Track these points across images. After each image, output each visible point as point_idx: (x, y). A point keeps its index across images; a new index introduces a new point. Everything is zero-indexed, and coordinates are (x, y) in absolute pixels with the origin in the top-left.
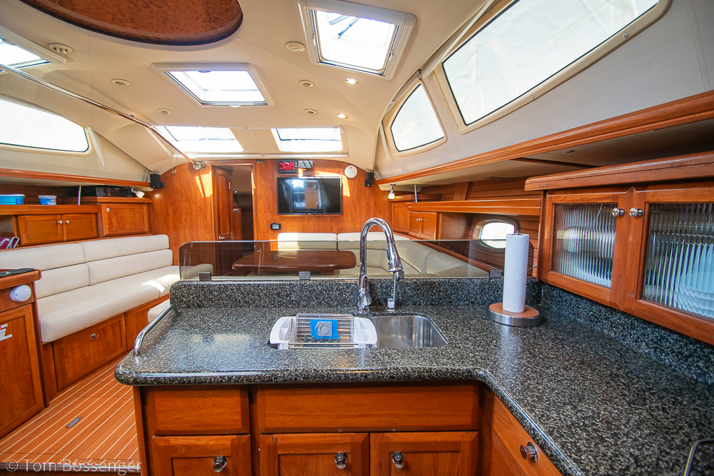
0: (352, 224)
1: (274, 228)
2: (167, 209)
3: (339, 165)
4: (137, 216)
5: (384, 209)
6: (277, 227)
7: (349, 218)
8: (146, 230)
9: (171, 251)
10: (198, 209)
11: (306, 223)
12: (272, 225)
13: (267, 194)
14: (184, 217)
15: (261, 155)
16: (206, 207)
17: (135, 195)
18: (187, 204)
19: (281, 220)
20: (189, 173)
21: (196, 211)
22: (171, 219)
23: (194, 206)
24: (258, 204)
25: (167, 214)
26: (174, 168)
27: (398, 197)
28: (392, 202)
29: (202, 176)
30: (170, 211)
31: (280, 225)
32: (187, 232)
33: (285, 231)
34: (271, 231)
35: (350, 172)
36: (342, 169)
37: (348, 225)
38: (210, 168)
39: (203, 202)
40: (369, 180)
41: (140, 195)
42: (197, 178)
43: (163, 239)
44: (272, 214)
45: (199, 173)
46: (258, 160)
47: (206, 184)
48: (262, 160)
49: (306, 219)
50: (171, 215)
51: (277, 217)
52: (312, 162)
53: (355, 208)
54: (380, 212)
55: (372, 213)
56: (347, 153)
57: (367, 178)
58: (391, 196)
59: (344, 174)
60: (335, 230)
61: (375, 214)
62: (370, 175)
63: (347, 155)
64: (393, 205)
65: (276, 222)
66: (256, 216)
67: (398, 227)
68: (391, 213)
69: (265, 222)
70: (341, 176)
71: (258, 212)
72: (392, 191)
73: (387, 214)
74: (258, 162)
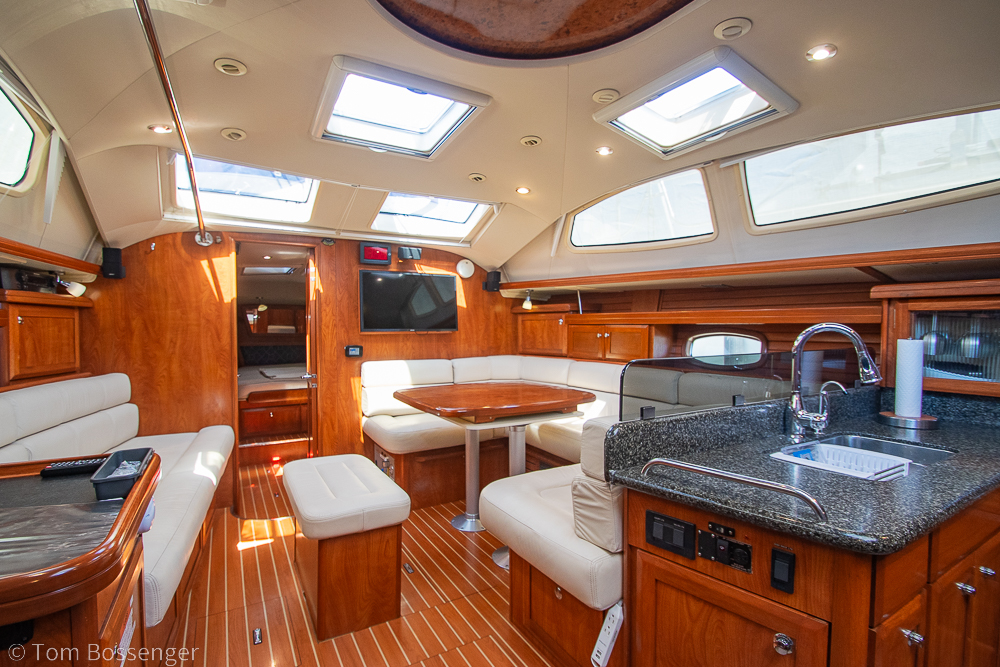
0: (466, 346)
1: (351, 353)
2: (128, 320)
3: (452, 259)
4: (65, 334)
5: (507, 324)
7: (463, 336)
8: (78, 364)
9: (134, 408)
10: (203, 322)
11: (401, 344)
12: (347, 350)
13: (339, 297)
14: (169, 336)
15: (334, 232)
16: (219, 317)
17: (62, 290)
18: (178, 311)
19: (362, 340)
20: (183, 252)
21: (199, 325)
22: (136, 341)
23: (193, 316)
24: (324, 314)
25: (129, 331)
26: (152, 239)
27: (535, 307)
28: (526, 313)
29: (215, 260)
30: (136, 324)
31: (361, 348)
32: (175, 367)
33: (370, 358)
34: (344, 359)
35: (464, 270)
36: (452, 264)
37: (462, 347)
38: (233, 245)
39: (213, 308)
40: (489, 281)
41: (77, 290)
42: (204, 263)
43: (119, 383)
44: (347, 332)
45: (207, 252)
46: (325, 239)
47: (224, 275)
48: (332, 239)
49: (401, 339)
50: (136, 333)
51: (357, 336)
52: (420, 250)
53: (470, 321)
54: (502, 327)
55: (492, 328)
56: (469, 241)
57: (492, 279)
58: (527, 305)
59: (456, 272)
60: (443, 354)
61: (495, 330)
62: (497, 275)
63: (468, 245)
64: (520, 318)
65: (354, 343)
66: (320, 334)
67: (533, 348)
68: (516, 329)
69: (335, 344)
70: (451, 274)
71: (323, 327)
72: (528, 298)
73: (510, 330)
74: (325, 243)
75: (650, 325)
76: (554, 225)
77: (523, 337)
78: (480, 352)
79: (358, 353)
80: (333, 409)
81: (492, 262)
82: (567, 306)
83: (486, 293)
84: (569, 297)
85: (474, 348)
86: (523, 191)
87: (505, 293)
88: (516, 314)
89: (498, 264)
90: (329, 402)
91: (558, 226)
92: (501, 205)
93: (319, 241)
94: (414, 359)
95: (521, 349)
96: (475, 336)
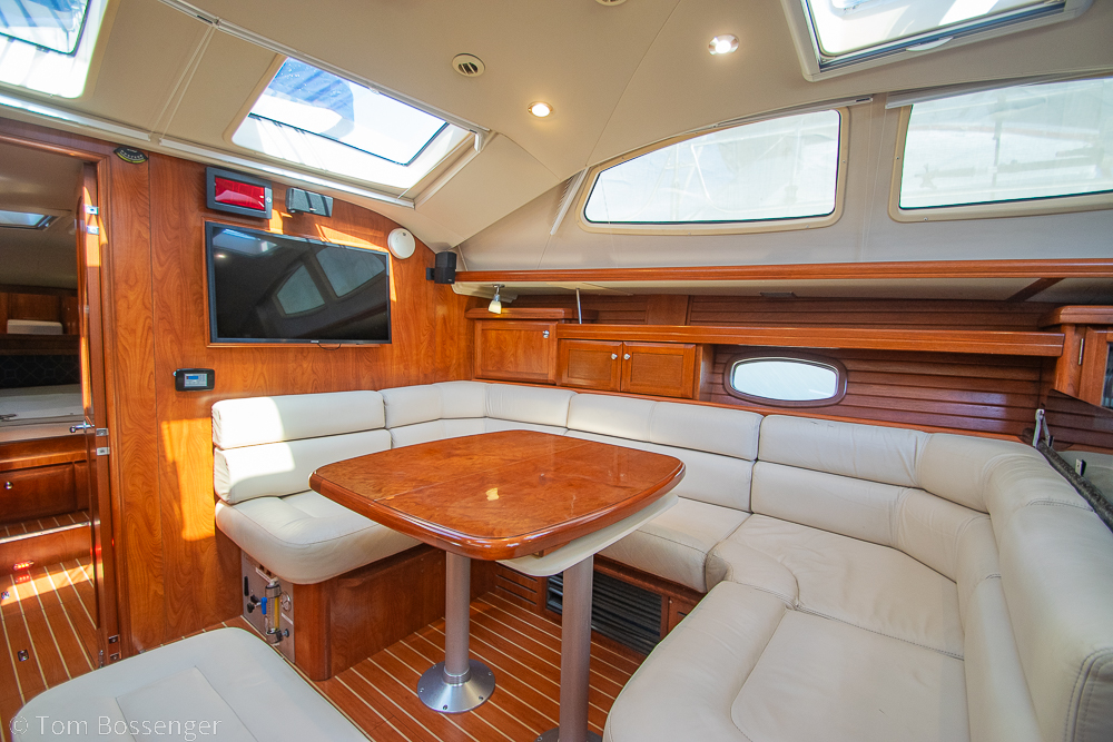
0: (401, 366)
1: (188, 383)
3: (381, 225)
5: (459, 334)
6: (202, 380)
7: (396, 352)
11: (291, 366)
12: (180, 374)
13: (158, 271)
15: (145, 136)
19: (213, 359)
24: (122, 305)
27: (506, 310)
28: (494, 319)
31: (211, 374)
33: (230, 393)
34: (172, 395)
35: (400, 245)
36: (380, 234)
37: (394, 369)
40: (440, 267)
44: (178, 342)
46: (120, 147)
48: (140, 151)
49: (291, 356)
51: (201, 349)
52: (330, 201)
53: (407, 327)
54: (452, 339)
55: (438, 339)
56: (413, 197)
57: (444, 264)
58: (495, 308)
59: (386, 246)
60: (365, 381)
61: (444, 343)
62: (452, 257)
63: (411, 205)
64: (479, 326)
65: (194, 364)
66: (115, 346)
67: (499, 370)
68: (472, 341)
69: (151, 366)
70: (381, 250)
71: (121, 331)
72: (497, 296)
73: (463, 344)
74: (122, 155)
75: (697, 344)
76: (564, 186)
77: (483, 354)
78: (421, 375)
79: (205, 384)
80: (150, 494)
81: (444, 236)
82: (560, 312)
83: (431, 285)
84: (563, 298)
85: (413, 371)
86: (540, 110)
87: (461, 288)
88: (473, 320)
89: (454, 241)
90: (138, 481)
91: (570, 188)
92: (490, 135)
93: (108, 150)
94: (316, 391)
95: (479, 372)
96: (415, 352)
